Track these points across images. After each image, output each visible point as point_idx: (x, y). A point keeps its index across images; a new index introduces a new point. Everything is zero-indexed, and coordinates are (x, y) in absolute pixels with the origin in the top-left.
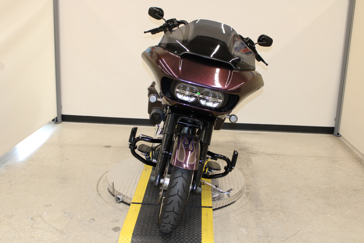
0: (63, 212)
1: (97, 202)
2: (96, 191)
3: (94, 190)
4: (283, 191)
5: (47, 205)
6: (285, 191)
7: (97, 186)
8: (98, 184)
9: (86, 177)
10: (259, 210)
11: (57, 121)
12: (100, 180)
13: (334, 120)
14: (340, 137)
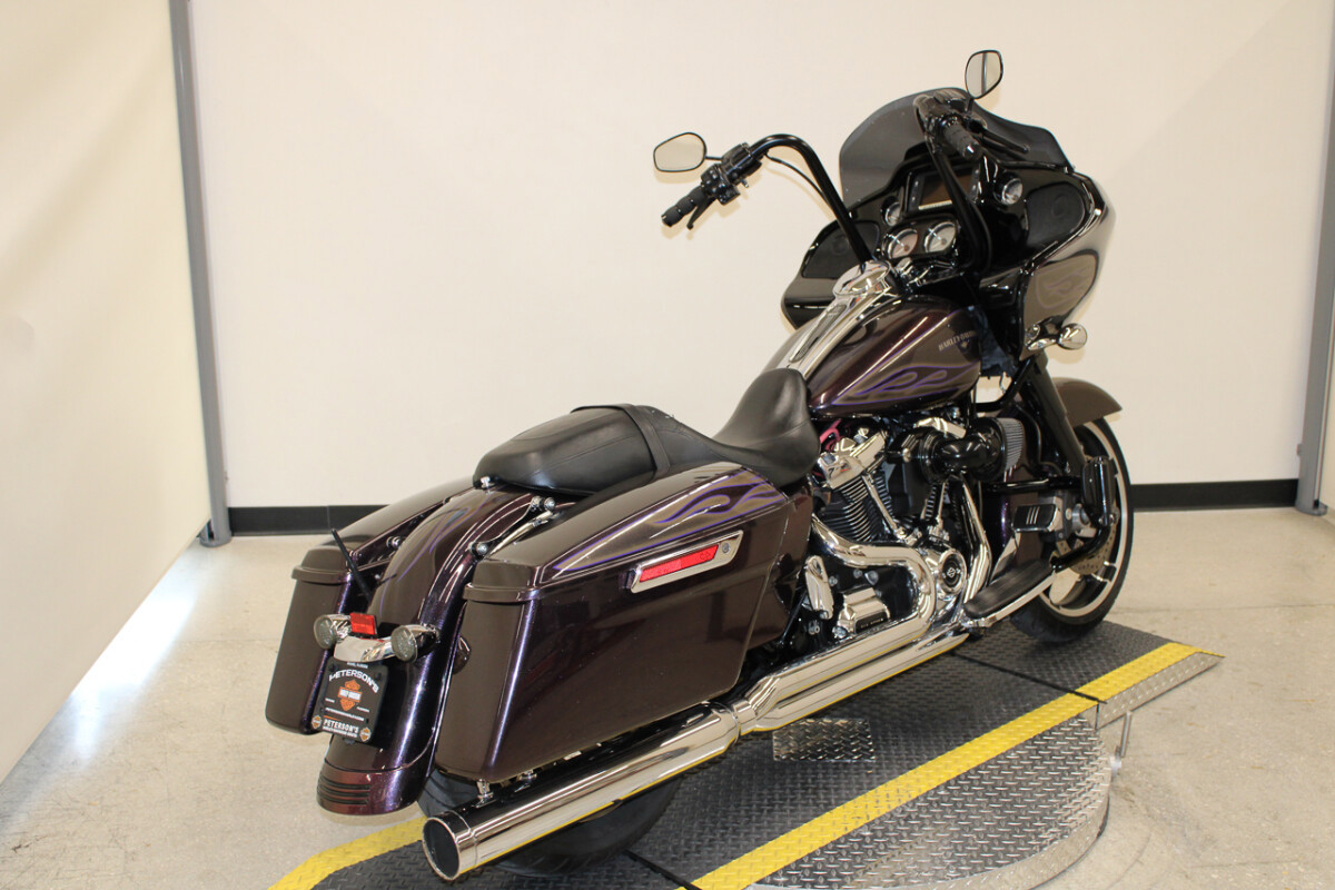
4: (1254, 767)
6: (1261, 768)
10: (1212, 866)
11: (211, 535)
14: (1325, 513)
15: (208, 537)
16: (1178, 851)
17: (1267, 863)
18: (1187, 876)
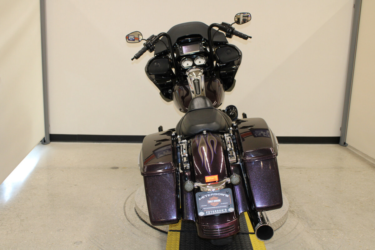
1: (135, 234)
2: (127, 220)
3: (123, 219)
4: (326, 207)
6: (328, 207)
7: (125, 215)
8: (125, 213)
9: (107, 205)
10: (314, 230)
12: (124, 207)
14: (347, 146)
15: (44, 142)
16: (306, 226)
17: (329, 229)
18: (308, 232)
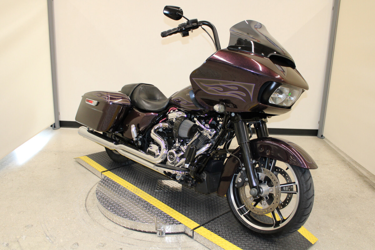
0: (45, 235)
1: (84, 221)
2: (85, 206)
3: (82, 204)
5: (28, 226)
7: (86, 200)
8: (87, 198)
9: (76, 189)
11: (55, 127)
12: (90, 192)
13: (318, 123)
14: (324, 138)
